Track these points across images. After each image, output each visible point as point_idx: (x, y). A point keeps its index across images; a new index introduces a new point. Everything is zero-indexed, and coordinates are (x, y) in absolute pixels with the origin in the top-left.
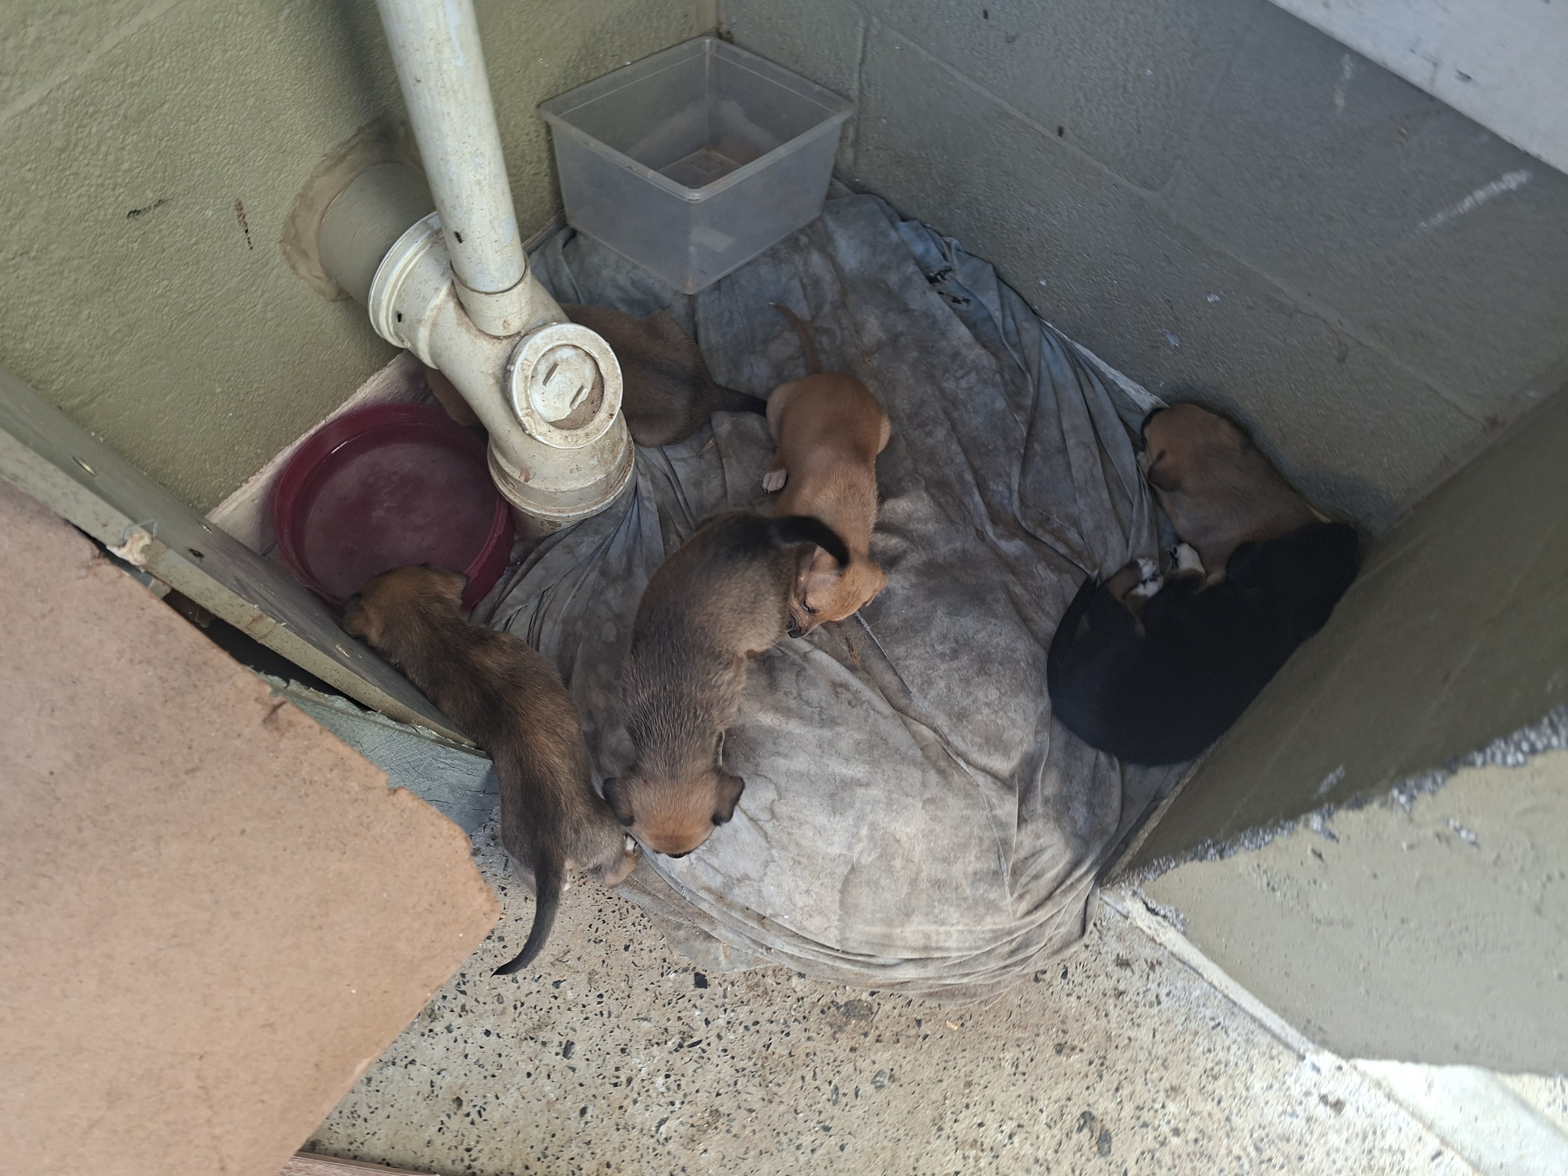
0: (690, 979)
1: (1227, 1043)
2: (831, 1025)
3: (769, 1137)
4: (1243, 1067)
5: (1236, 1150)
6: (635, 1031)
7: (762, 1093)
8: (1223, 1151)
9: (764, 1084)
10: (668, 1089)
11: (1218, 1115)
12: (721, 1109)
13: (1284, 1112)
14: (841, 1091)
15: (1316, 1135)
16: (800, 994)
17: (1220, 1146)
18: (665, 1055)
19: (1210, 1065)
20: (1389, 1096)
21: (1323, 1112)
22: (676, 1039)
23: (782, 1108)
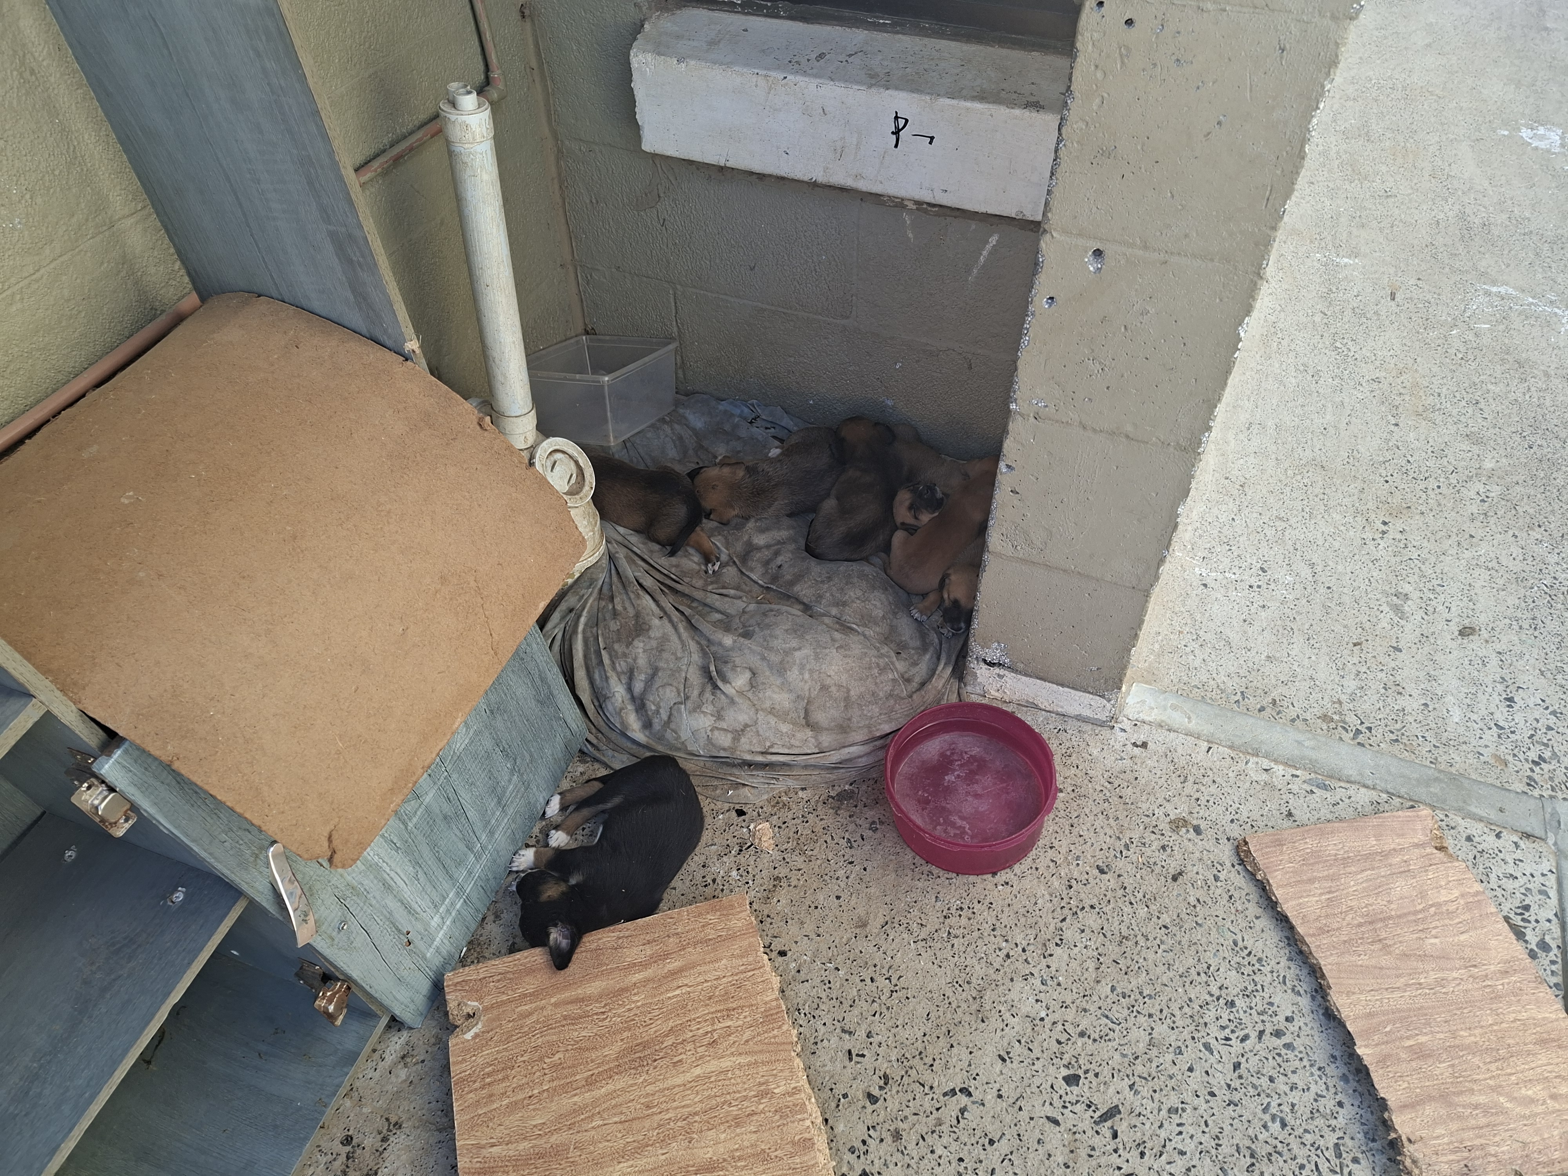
0: (734, 814)
1: (1069, 737)
2: (833, 808)
3: (817, 880)
4: (1083, 745)
5: (1099, 788)
6: (708, 854)
7: (803, 858)
8: (1091, 791)
9: (803, 853)
10: (741, 876)
11: (1080, 774)
12: (780, 875)
13: (1117, 759)
14: (852, 840)
15: (1139, 765)
16: (807, 799)
17: (1088, 788)
18: (733, 859)
19: (1064, 751)
20: (1169, 730)
21: (1137, 751)
22: (737, 848)
23: (819, 862)
